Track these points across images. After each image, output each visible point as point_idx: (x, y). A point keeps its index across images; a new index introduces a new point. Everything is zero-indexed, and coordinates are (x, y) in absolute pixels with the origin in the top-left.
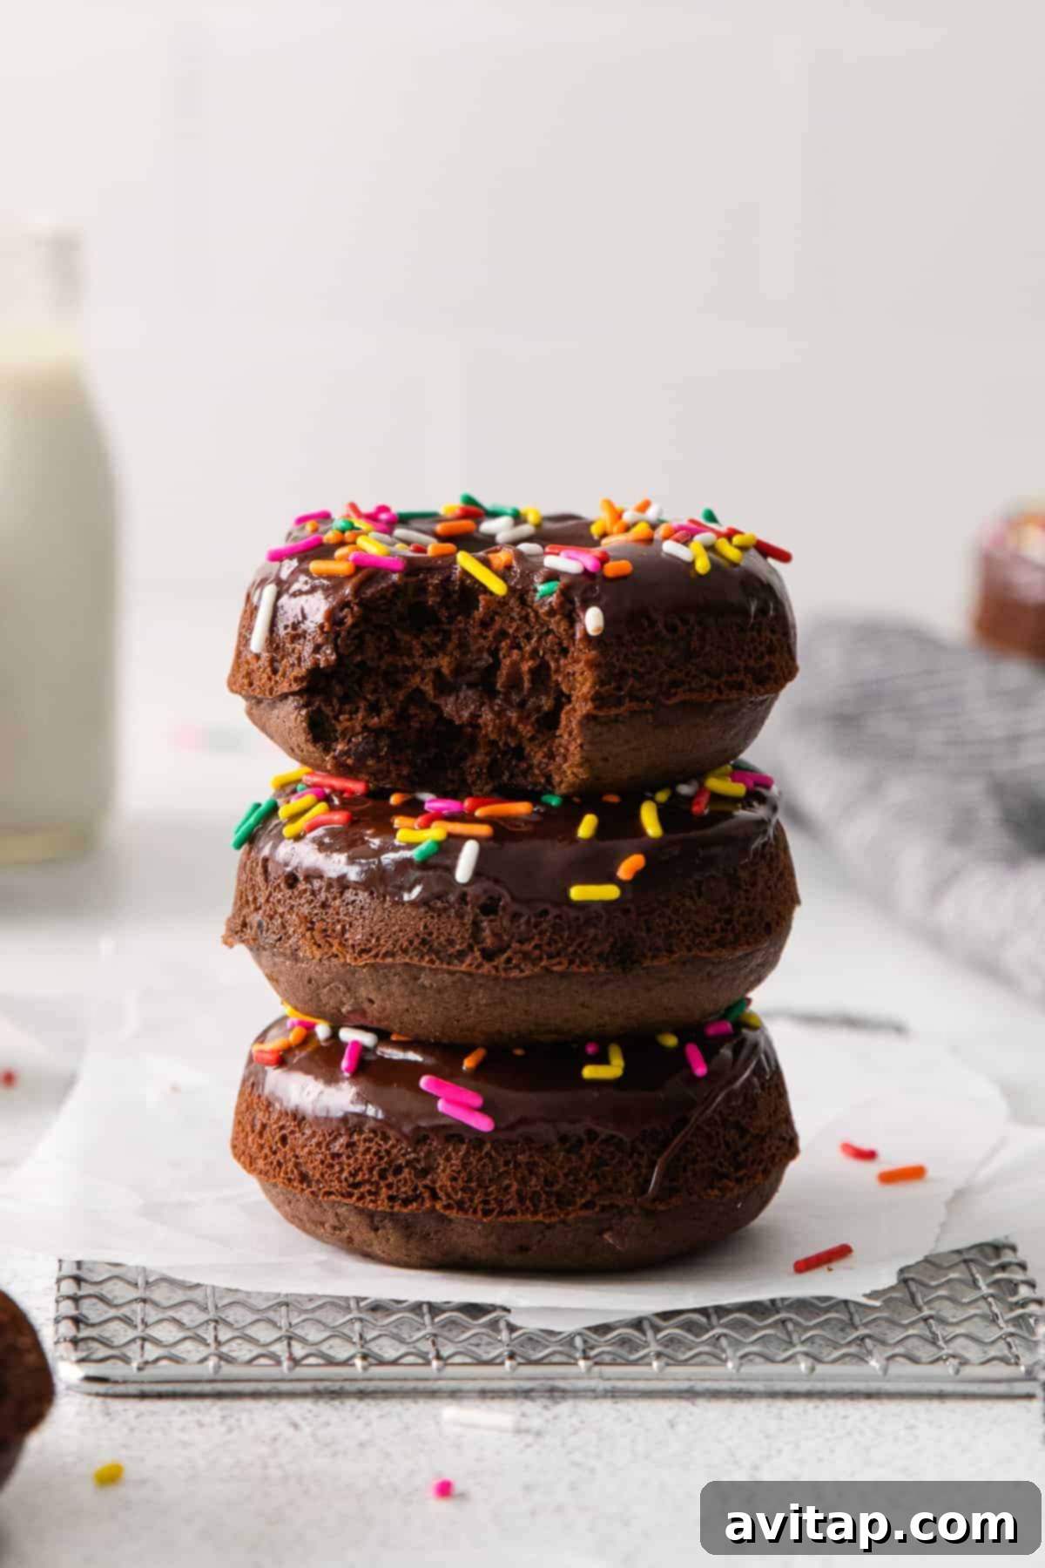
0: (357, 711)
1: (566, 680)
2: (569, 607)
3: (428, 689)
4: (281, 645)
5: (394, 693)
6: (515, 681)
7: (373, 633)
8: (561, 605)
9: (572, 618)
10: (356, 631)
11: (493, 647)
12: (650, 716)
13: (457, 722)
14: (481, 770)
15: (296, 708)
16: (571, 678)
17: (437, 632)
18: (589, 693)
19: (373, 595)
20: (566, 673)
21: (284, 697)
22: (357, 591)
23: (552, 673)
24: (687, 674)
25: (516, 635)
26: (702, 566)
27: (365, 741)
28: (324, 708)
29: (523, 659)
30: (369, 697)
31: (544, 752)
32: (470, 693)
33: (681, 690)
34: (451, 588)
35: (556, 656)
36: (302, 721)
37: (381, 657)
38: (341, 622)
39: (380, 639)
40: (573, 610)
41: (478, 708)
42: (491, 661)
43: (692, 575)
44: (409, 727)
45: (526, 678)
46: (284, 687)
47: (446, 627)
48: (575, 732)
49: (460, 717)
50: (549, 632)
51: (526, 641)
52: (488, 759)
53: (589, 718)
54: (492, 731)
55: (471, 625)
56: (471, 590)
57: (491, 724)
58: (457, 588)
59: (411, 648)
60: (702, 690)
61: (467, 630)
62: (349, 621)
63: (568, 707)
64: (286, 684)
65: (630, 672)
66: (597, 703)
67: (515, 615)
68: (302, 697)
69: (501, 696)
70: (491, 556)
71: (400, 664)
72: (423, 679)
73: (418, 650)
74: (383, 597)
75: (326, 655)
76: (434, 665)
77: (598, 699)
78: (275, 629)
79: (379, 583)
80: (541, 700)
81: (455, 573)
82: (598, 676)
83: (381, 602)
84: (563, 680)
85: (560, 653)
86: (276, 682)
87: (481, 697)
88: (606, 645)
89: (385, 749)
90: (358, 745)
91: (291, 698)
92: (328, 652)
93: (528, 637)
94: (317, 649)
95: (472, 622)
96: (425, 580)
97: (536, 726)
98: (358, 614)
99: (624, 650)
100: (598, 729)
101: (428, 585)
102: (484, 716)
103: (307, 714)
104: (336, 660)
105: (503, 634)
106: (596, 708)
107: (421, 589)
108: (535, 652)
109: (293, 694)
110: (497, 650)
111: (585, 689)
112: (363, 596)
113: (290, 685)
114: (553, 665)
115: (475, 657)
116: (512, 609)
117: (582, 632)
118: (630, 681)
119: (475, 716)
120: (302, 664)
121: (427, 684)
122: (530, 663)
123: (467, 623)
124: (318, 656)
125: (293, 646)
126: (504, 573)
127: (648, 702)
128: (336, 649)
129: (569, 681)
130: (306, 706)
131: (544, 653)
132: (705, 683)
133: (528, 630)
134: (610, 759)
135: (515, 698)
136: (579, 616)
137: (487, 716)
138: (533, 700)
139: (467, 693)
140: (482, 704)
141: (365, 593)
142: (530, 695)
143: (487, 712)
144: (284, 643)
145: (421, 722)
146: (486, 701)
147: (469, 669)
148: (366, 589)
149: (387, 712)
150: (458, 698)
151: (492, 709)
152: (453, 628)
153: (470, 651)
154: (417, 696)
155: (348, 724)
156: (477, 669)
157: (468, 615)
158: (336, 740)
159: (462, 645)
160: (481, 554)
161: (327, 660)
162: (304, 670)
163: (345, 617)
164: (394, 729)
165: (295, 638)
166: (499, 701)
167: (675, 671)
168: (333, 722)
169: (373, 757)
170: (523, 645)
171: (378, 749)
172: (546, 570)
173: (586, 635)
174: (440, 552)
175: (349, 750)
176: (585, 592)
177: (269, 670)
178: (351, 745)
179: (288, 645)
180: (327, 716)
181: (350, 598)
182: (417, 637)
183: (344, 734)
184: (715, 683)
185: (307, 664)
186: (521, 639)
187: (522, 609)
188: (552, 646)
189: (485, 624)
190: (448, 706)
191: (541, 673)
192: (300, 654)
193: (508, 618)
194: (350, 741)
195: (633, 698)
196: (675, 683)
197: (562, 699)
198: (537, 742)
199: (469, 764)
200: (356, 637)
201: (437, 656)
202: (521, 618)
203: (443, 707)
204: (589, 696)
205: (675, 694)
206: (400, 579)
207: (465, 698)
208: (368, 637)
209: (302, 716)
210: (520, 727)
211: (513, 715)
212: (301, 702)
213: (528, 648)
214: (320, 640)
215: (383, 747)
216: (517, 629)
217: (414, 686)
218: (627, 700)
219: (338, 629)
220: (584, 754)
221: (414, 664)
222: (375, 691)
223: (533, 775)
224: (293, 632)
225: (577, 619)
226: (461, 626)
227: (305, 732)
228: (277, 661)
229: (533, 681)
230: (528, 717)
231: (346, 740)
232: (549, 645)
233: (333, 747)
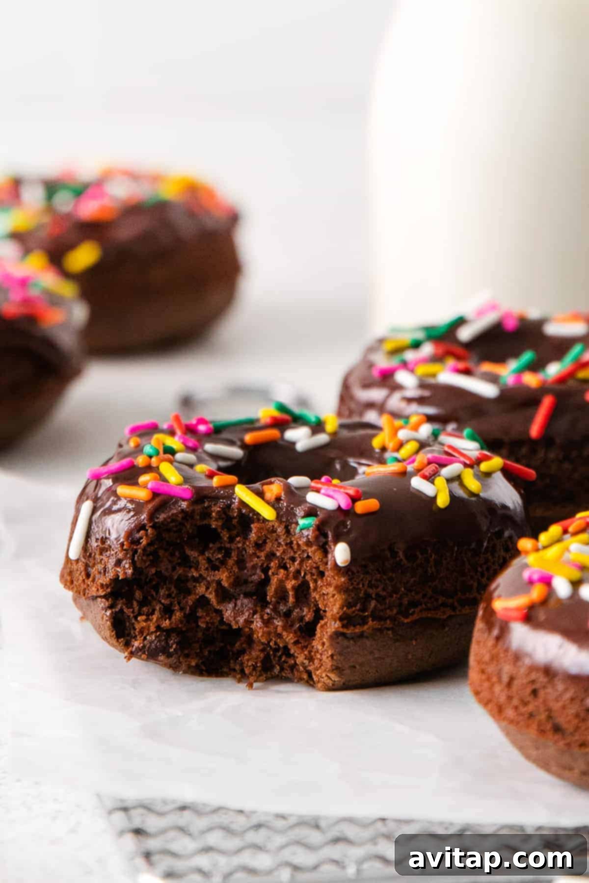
0: (153, 613)
1: (322, 598)
2: (323, 540)
3: (212, 597)
4: (93, 554)
5: (184, 598)
6: (282, 595)
7: (166, 550)
8: (317, 538)
9: (325, 550)
10: (152, 549)
11: (265, 565)
12: (390, 632)
13: (235, 627)
14: (256, 663)
15: (103, 609)
16: (326, 597)
17: (220, 550)
18: (338, 613)
19: (165, 519)
20: (321, 593)
21: (95, 598)
22: (152, 516)
23: (311, 591)
24: (424, 596)
25: (283, 556)
26: (443, 501)
27: (157, 639)
28: (125, 610)
29: (287, 578)
30: (163, 601)
31: (305, 655)
32: (246, 601)
33: (417, 610)
34: (231, 514)
35: (315, 577)
36: (107, 620)
37: (174, 569)
38: (137, 542)
39: (172, 555)
40: (326, 543)
41: (251, 616)
42: (263, 577)
43: (434, 508)
44: (198, 626)
45: (291, 593)
46: (93, 591)
47: (228, 545)
48: (327, 644)
49: (237, 622)
50: (308, 557)
51: (291, 562)
52: (262, 655)
53: (337, 635)
54: (262, 636)
55: (248, 546)
56: (248, 517)
57: (261, 631)
58: (235, 515)
59: (198, 562)
60: (436, 609)
61: (245, 549)
62: (144, 542)
63: (322, 622)
64: (94, 589)
65: (374, 596)
66: (345, 622)
67: (281, 541)
68: (107, 600)
69: (271, 607)
70: (266, 487)
71: (190, 575)
72: (207, 588)
73: (203, 564)
74: (173, 521)
75: (124, 568)
76: (217, 578)
77: (346, 619)
78: (89, 539)
79: (171, 509)
80: (303, 611)
81: (234, 503)
82: (346, 600)
83: (171, 525)
84: (320, 598)
85: (318, 575)
86: (88, 585)
87: (255, 605)
88: (353, 573)
89: (174, 646)
90: (151, 642)
91: (99, 600)
92: (127, 566)
93: (293, 559)
94: (118, 563)
95: (248, 543)
96: (210, 507)
97: (299, 633)
98: (151, 536)
99: (369, 577)
100: (346, 643)
101: (212, 512)
102: (255, 622)
103: (112, 613)
104: (133, 574)
105: (271, 556)
106: (343, 626)
107: (206, 514)
108: (298, 572)
109: (101, 597)
110: (268, 568)
111: (335, 610)
112: (156, 520)
113: (98, 590)
114: (312, 585)
115: (250, 573)
116: (279, 536)
117: (333, 562)
118: (373, 604)
119: (248, 622)
120: (107, 575)
121: (211, 593)
122: (293, 582)
123: (244, 543)
124: (118, 569)
125: (101, 557)
126: (275, 503)
127: (388, 622)
128: (133, 563)
129: (324, 599)
130: (111, 607)
131: (305, 574)
132: (440, 602)
133: (292, 554)
134: (358, 667)
135: (283, 608)
136: (331, 548)
137: (257, 624)
138: (296, 611)
139: (245, 603)
140: (255, 613)
141: (158, 518)
142: (294, 607)
143: (258, 620)
144: (95, 554)
145: (207, 623)
146: (258, 609)
147: (246, 582)
148: (160, 515)
149: (178, 615)
150: (236, 605)
151: (262, 617)
152: (233, 546)
153: (245, 568)
154: (203, 601)
155: (144, 624)
156: (252, 582)
157: (246, 538)
158: (135, 637)
159: (241, 563)
160: (257, 485)
161: (125, 573)
162: (108, 579)
163: (141, 538)
164: (184, 629)
165: (102, 551)
166: (268, 611)
167: (413, 593)
168: (133, 621)
169: (164, 653)
170: (288, 566)
171: (168, 646)
172: (308, 505)
173: (335, 565)
174: (222, 483)
175: (144, 646)
176: (337, 527)
177: (83, 573)
178: (146, 642)
179: (97, 556)
180: (129, 616)
181: (145, 522)
182: (202, 553)
183: (141, 632)
184: (450, 601)
185: (110, 575)
186: (288, 561)
187: (287, 536)
188: (311, 569)
189: (259, 546)
190: (228, 612)
191: (302, 592)
192: (106, 566)
193: (276, 543)
194: (145, 639)
195: (375, 617)
196: (413, 604)
197: (319, 615)
198: (300, 645)
199: (246, 657)
200: (151, 554)
201: (219, 571)
202: (287, 544)
203: (224, 613)
204: (338, 616)
205: (413, 614)
206: (188, 506)
207: (242, 604)
208: (161, 553)
209: (107, 616)
210: (285, 634)
211: (279, 623)
212: (107, 604)
213: (292, 569)
214: (120, 555)
215: (172, 644)
216: (284, 552)
217: (200, 594)
218: (370, 619)
219: (135, 547)
220: (335, 663)
221: (201, 576)
222: (169, 596)
223: (298, 671)
224: (101, 546)
225: (329, 550)
226: (240, 545)
227: (109, 629)
228: (89, 566)
229: (297, 597)
230: (292, 626)
231: (142, 638)
232: (308, 568)
233: (132, 643)
